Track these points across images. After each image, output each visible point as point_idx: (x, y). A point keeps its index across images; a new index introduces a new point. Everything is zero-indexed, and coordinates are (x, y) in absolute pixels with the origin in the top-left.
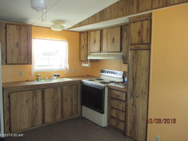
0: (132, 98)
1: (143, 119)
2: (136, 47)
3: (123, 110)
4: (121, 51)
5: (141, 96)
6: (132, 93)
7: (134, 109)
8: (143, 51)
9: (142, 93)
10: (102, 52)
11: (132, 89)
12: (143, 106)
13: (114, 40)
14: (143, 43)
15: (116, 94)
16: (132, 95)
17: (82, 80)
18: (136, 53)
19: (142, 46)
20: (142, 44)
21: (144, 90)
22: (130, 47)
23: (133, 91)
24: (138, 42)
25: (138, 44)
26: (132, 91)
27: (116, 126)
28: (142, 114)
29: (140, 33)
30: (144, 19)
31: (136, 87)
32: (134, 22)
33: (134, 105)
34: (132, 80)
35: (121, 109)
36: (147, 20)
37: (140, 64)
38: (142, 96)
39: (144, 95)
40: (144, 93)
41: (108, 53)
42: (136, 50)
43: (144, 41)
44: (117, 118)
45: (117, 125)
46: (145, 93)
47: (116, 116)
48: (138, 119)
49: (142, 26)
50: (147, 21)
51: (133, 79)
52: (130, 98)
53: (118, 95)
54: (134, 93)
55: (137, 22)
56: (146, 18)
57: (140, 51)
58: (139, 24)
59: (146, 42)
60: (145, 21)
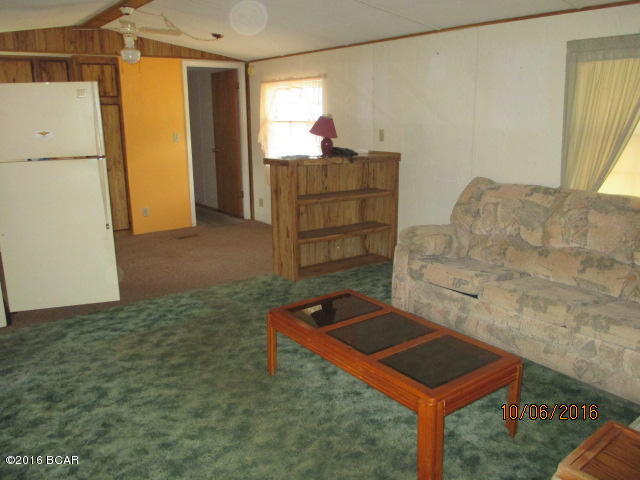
5: (114, 168)
8: (109, 106)
9: (115, 162)
14: (107, 95)
30: (103, 61)
32: (89, 64)
36: (109, 64)
38: (116, 167)
39: (118, 165)
40: (117, 162)
46: (119, 162)
49: (103, 72)
50: (110, 66)
55: (94, 66)
58: (97, 68)
59: (111, 94)
60: (107, 66)
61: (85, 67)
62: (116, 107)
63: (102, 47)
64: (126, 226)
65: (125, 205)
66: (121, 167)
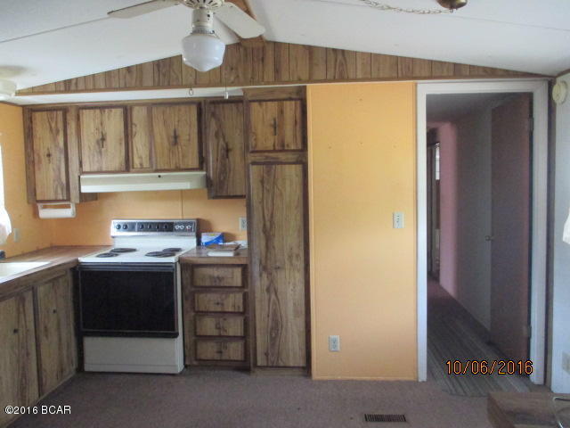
0: (265, 275)
1: (296, 313)
2: (267, 157)
3: (236, 311)
4: (200, 168)
5: (287, 266)
6: (263, 262)
7: (273, 297)
8: (287, 166)
9: (290, 257)
10: (131, 169)
11: (264, 253)
12: (294, 285)
13: (176, 137)
14: (286, 148)
15: (211, 278)
16: (265, 268)
17: (77, 260)
18: (268, 172)
19: (282, 156)
20: (282, 151)
21: (295, 251)
22: (251, 158)
23: (266, 257)
24: (274, 146)
25: (274, 151)
26: (263, 259)
27: (217, 357)
28: (294, 304)
29: (276, 127)
30: (284, 96)
31: (274, 247)
32: (260, 101)
33: (271, 289)
34: (262, 234)
35: (230, 310)
36: (291, 99)
37: (281, 194)
38: (292, 265)
39: (294, 262)
40: (294, 256)
41: (157, 174)
42: (269, 164)
43: (288, 145)
44: (220, 336)
45: (220, 352)
46: (298, 256)
47: (215, 332)
48: (284, 319)
49: (282, 112)
50: (293, 102)
51: (265, 231)
52: (261, 275)
53: (218, 278)
54: (268, 262)
55: (269, 103)
56: (289, 96)
57: (279, 167)
58: (273, 106)
59: (293, 147)
60: (288, 103)
61: (255, 106)
62: (299, 167)
63: (277, 71)
64: (302, 363)
65: (302, 328)
66: (300, 264)
